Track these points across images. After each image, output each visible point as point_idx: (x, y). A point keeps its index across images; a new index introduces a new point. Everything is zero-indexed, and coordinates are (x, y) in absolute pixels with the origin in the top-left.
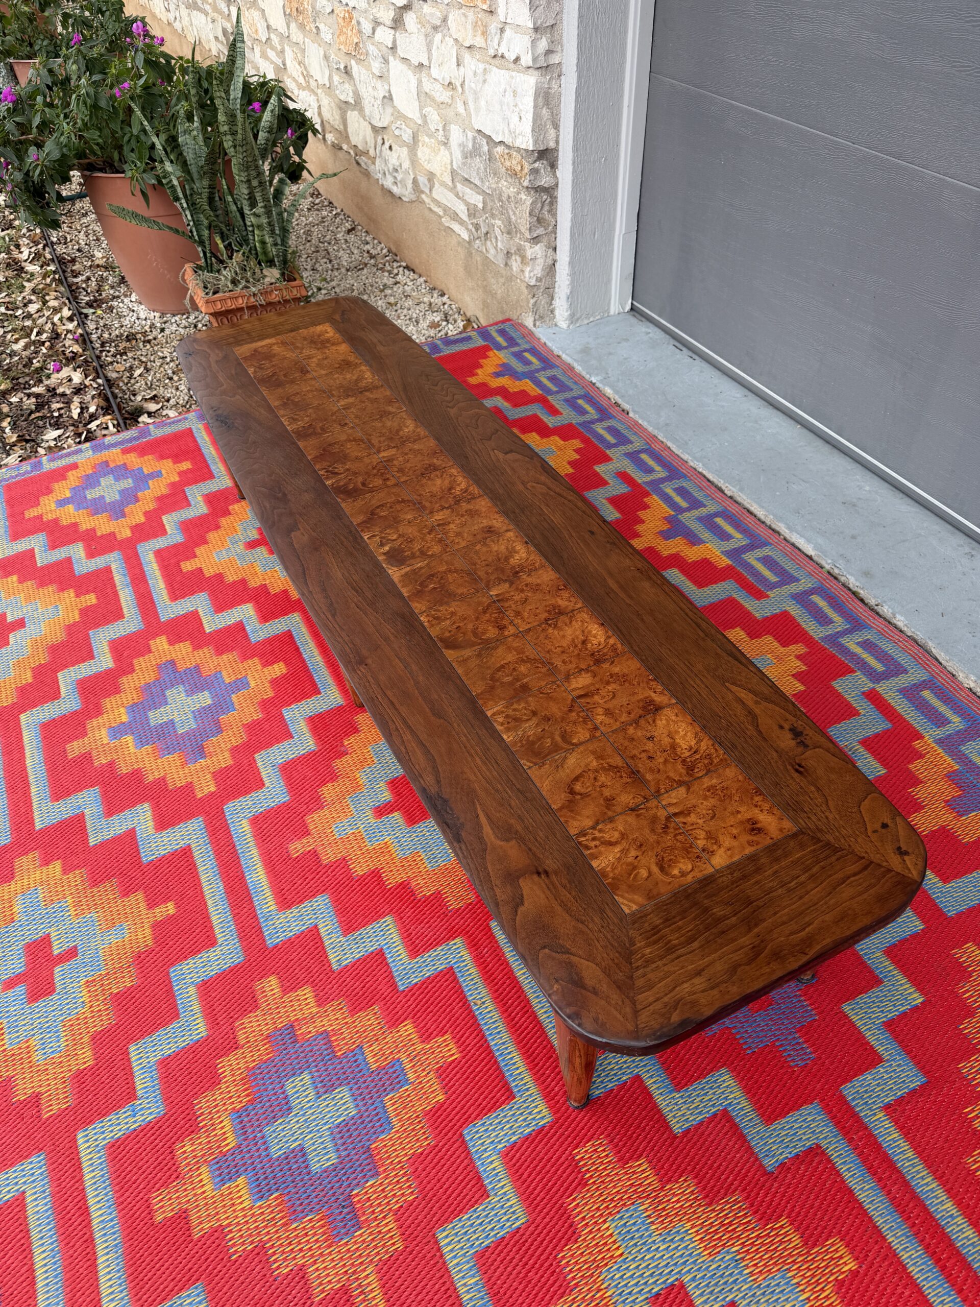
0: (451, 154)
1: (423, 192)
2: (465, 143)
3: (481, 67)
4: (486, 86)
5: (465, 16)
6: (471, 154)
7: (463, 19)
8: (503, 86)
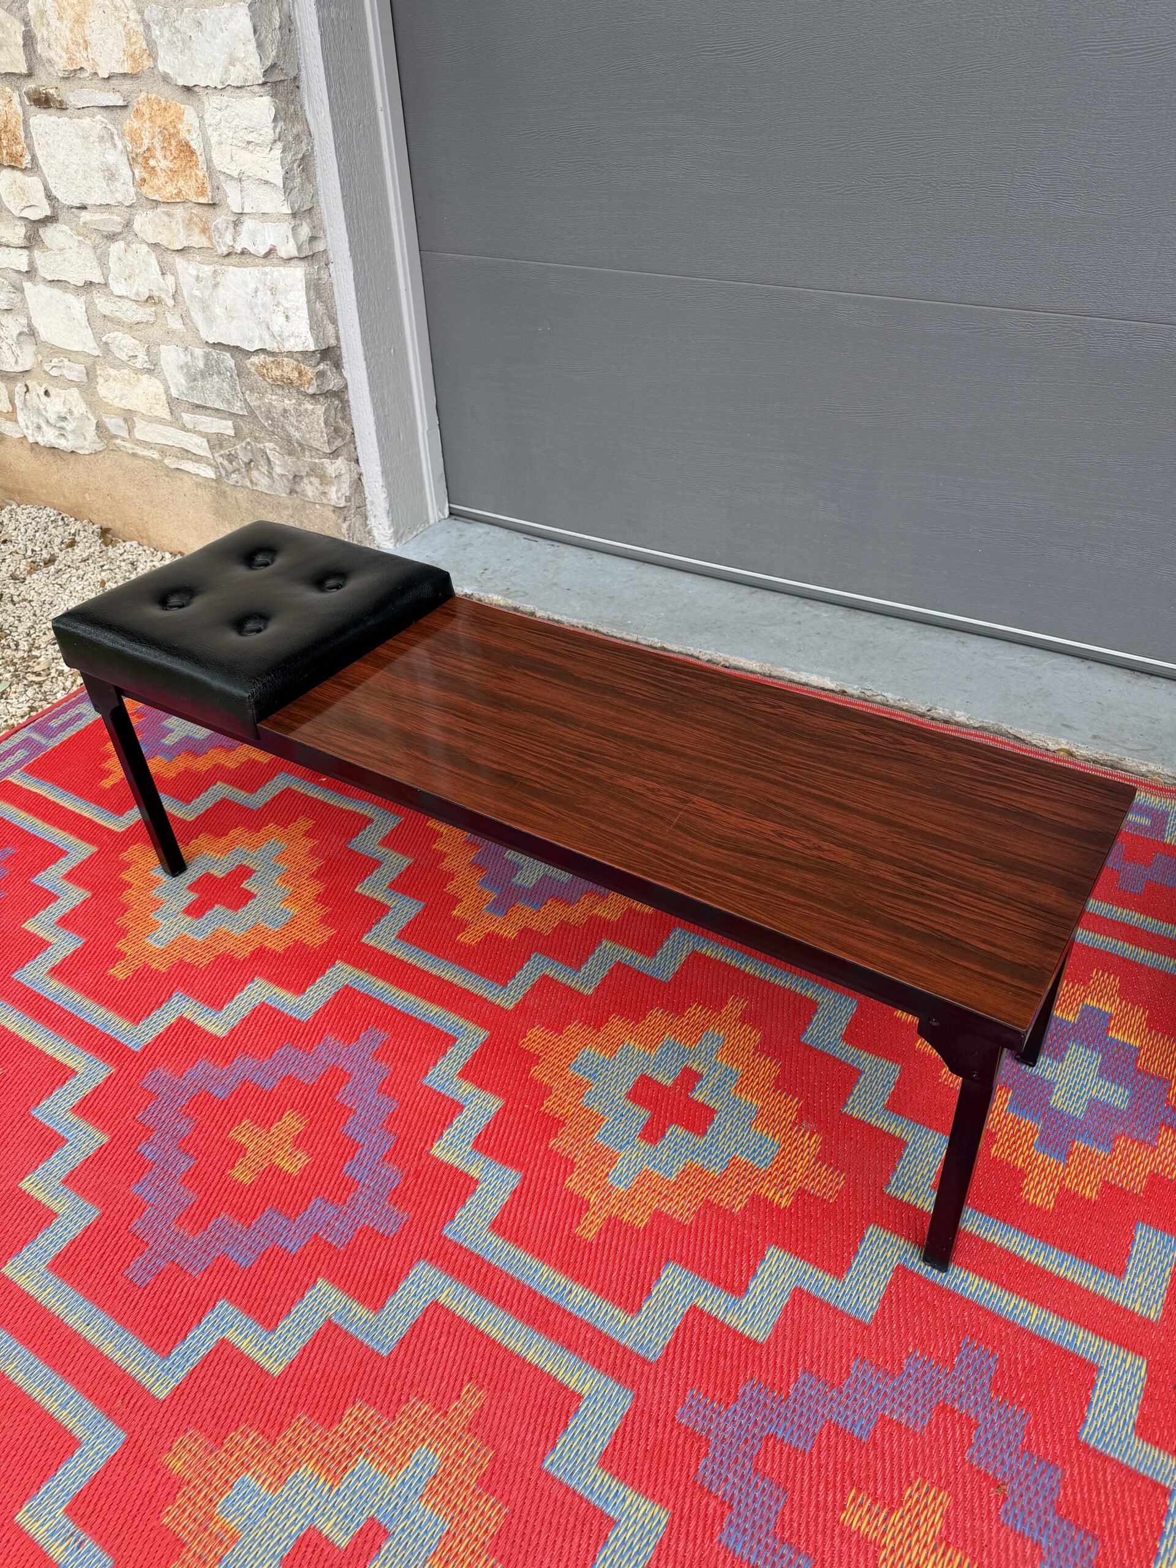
0: (164, 381)
1: (116, 437)
2: (190, 363)
3: (207, 270)
4: (221, 290)
5: (168, 214)
6: (203, 374)
7: (165, 218)
8: (252, 286)
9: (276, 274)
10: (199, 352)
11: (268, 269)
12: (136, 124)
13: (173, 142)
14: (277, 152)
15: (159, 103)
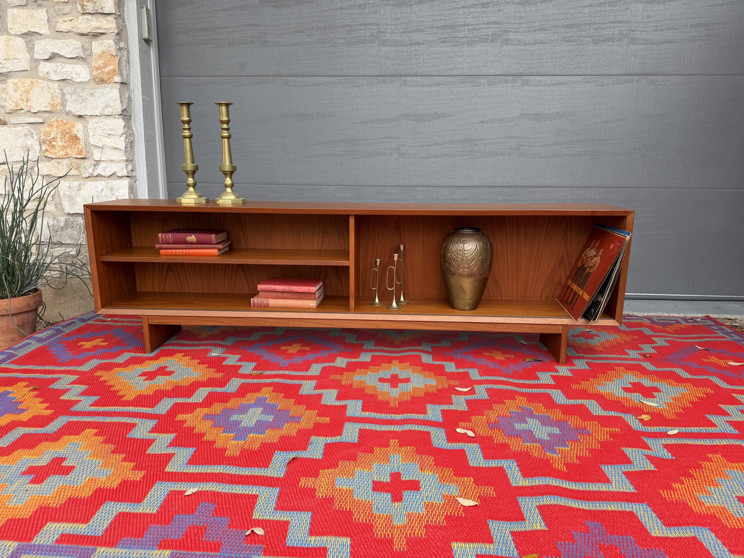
2: (55, 224)
3: (76, 183)
4: (82, 191)
5: (58, 163)
6: (62, 229)
7: (56, 165)
8: (100, 188)
9: (114, 183)
10: (62, 219)
11: (109, 181)
12: (48, 129)
13: (67, 136)
14: (123, 138)
15: (63, 121)
